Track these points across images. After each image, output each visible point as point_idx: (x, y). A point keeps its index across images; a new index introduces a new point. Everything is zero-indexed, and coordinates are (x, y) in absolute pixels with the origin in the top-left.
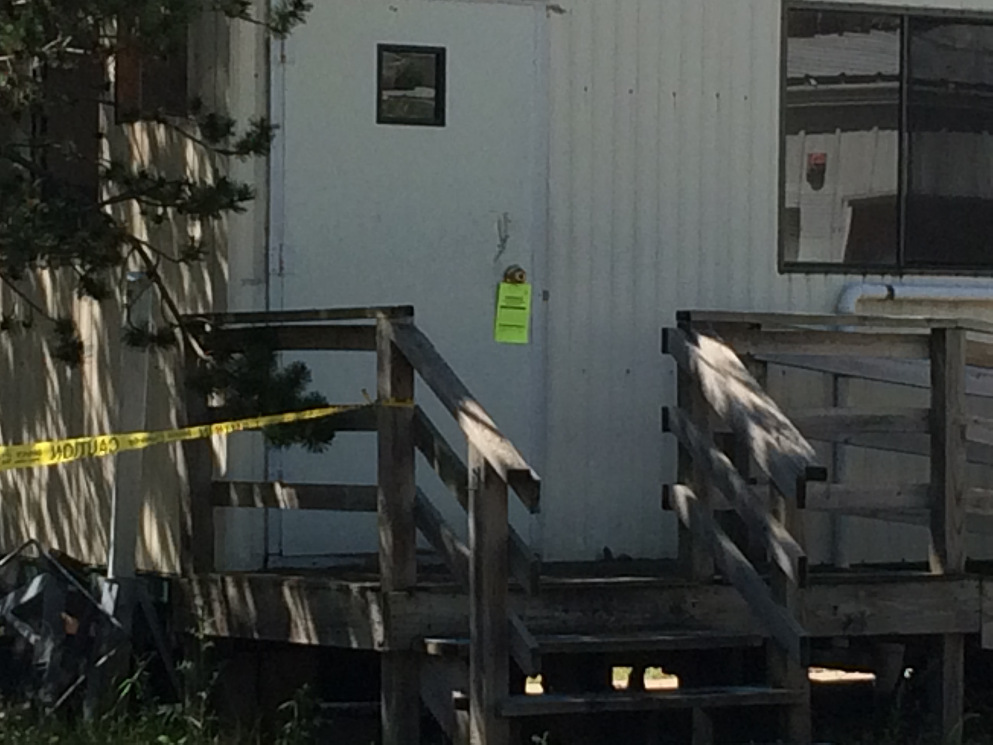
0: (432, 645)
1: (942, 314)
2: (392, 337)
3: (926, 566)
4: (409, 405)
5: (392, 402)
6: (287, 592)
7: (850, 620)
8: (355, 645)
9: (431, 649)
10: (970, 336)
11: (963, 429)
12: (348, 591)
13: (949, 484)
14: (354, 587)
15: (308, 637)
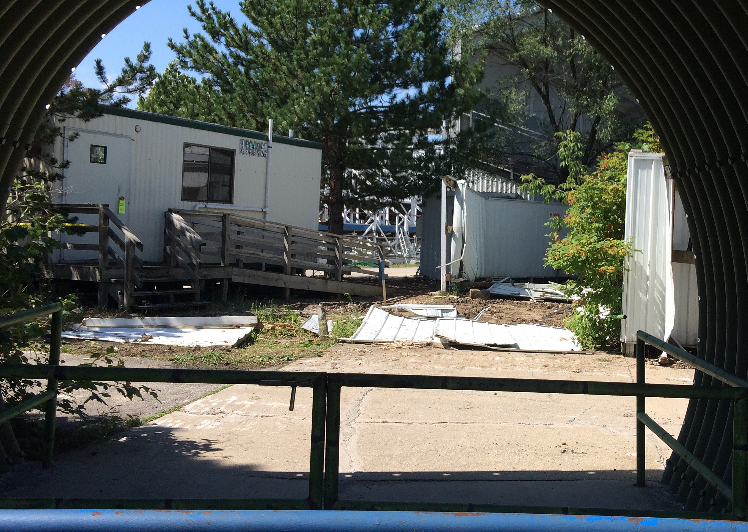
0: (113, 280)
1: (225, 212)
2: (104, 211)
3: (220, 264)
4: (107, 227)
5: (104, 226)
6: (71, 268)
7: (205, 276)
8: (91, 280)
9: (112, 281)
10: (231, 217)
11: (229, 236)
12: (90, 268)
13: (226, 248)
14: (91, 267)
15: (78, 278)
